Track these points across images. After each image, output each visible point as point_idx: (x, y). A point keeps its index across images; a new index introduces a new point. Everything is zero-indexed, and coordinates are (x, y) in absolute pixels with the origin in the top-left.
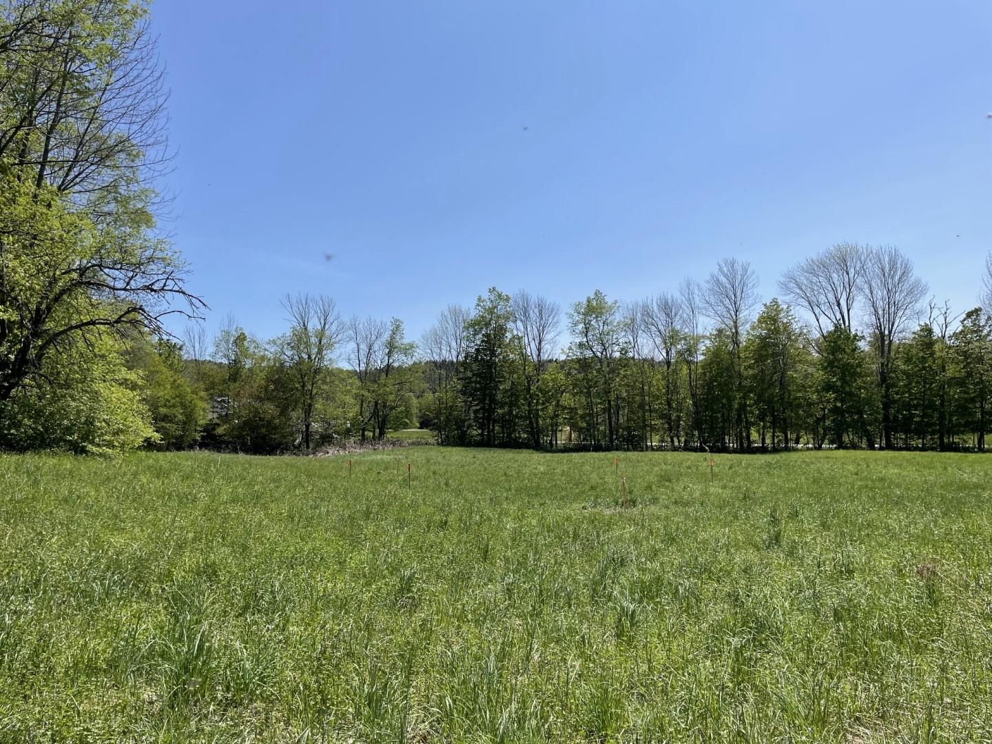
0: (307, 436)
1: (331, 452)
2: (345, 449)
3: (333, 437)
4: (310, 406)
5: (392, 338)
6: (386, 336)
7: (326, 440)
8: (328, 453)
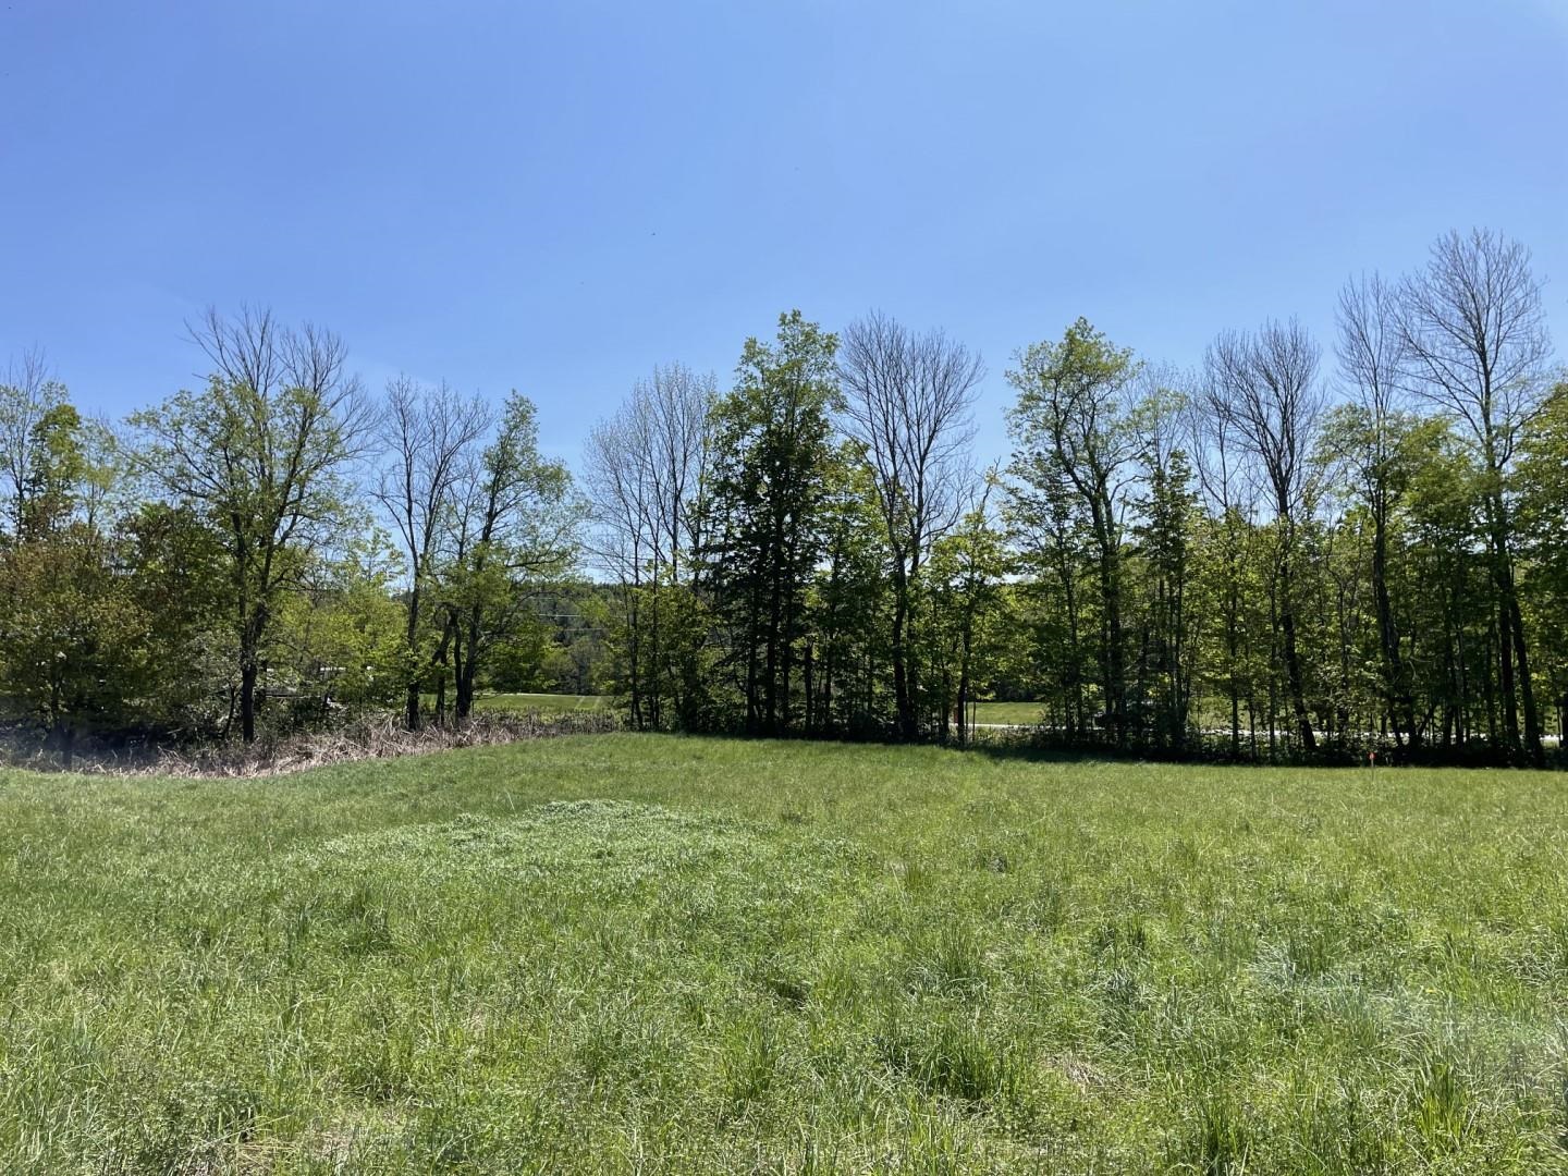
0: (250, 704)
1: (319, 752)
2: (365, 744)
3: (325, 709)
4: (261, 614)
5: (505, 443)
6: (489, 440)
7: (308, 715)
8: (309, 756)
